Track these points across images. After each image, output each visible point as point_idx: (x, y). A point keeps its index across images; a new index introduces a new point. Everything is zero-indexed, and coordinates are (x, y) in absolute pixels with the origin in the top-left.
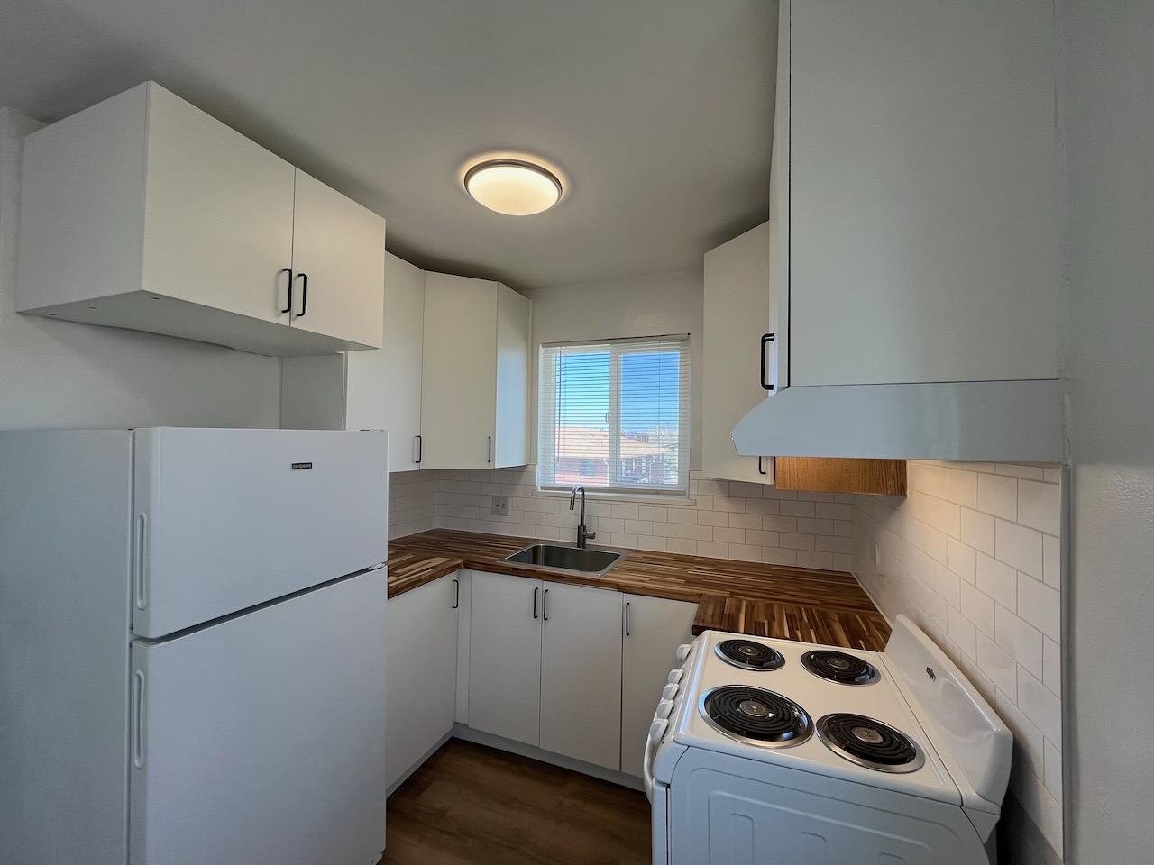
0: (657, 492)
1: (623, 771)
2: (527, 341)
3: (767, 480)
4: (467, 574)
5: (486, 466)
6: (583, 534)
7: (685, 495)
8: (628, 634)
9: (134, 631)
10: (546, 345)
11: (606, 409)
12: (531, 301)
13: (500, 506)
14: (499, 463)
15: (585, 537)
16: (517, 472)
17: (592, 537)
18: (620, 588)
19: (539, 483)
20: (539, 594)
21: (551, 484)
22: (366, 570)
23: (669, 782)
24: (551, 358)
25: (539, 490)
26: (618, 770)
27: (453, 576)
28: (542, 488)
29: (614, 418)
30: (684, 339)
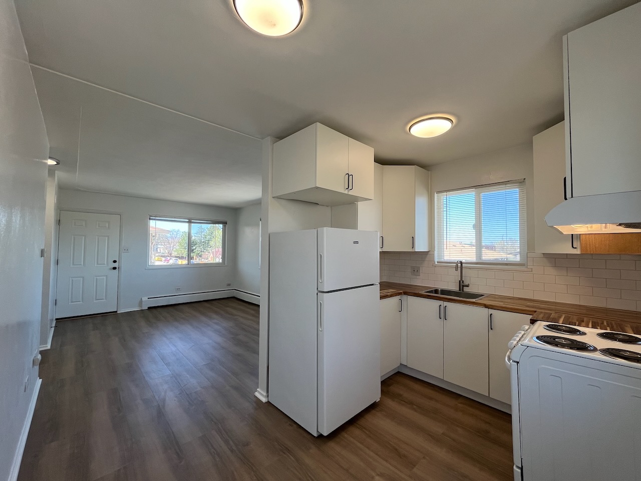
0: (506, 264)
1: (490, 396)
2: (428, 191)
3: (578, 252)
4: (405, 297)
5: (411, 250)
6: (462, 285)
7: (525, 266)
8: (491, 329)
9: (319, 290)
10: (438, 192)
11: (474, 222)
12: (430, 172)
13: (416, 271)
14: (417, 250)
15: (463, 286)
16: (425, 254)
17: (467, 286)
18: (486, 306)
19: (436, 260)
20: (442, 308)
21: (442, 260)
22: (373, 285)
23: (518, 361)
24: (441, 199)
25: (436, 263)
26: (488, 395)
27: (398, 297)
28: (438, 262)
29: (478, 227)
30: (521, 182)
